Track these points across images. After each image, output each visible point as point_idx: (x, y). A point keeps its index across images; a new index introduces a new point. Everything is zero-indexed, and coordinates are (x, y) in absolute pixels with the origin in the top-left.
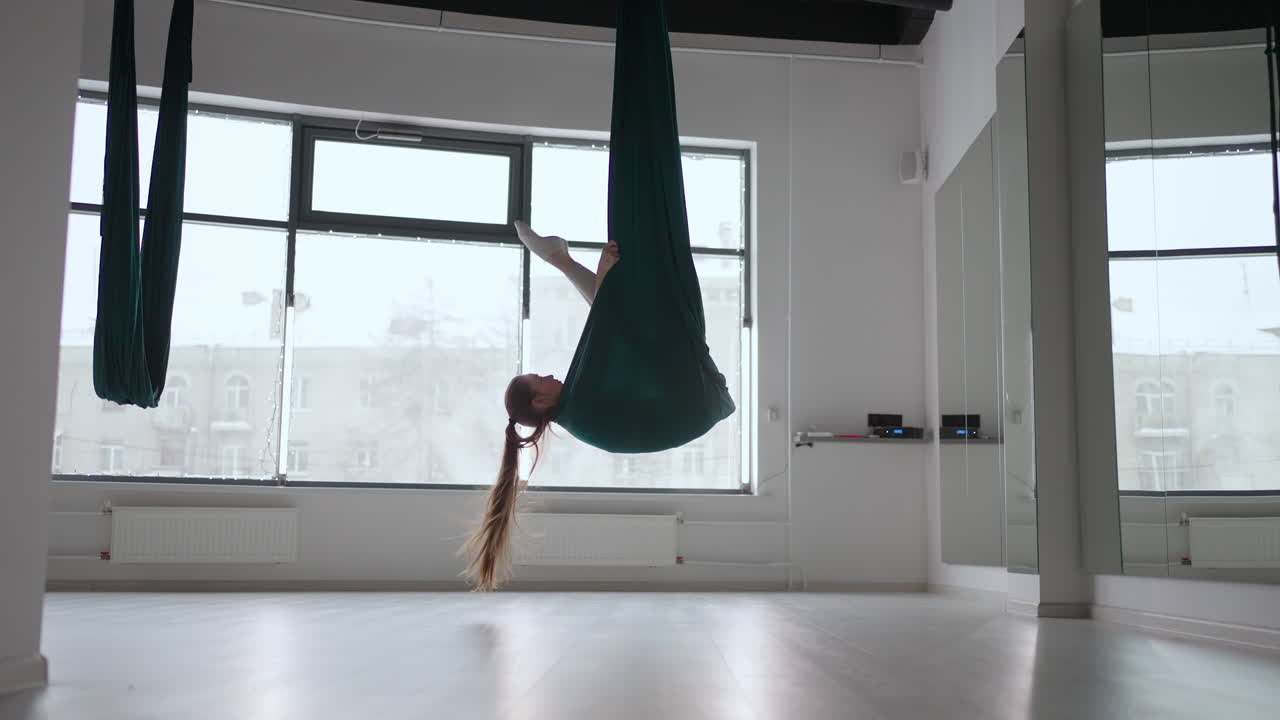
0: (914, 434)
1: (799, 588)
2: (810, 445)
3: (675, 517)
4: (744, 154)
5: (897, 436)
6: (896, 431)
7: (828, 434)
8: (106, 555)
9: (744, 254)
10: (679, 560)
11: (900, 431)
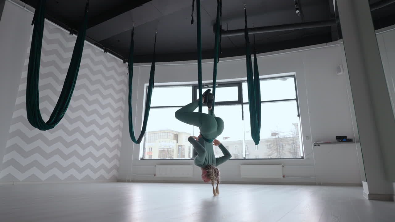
0: (350, 141)
1: (320, 184)
2: (319, 145)
3: (281, 165)
4: (294, 76)
5: (344, 141)
6: (344, 140)
7: (322, 142)
8: (155, 175)
9: (296, 99)
10: (284, 176)
11: (345, 140)
